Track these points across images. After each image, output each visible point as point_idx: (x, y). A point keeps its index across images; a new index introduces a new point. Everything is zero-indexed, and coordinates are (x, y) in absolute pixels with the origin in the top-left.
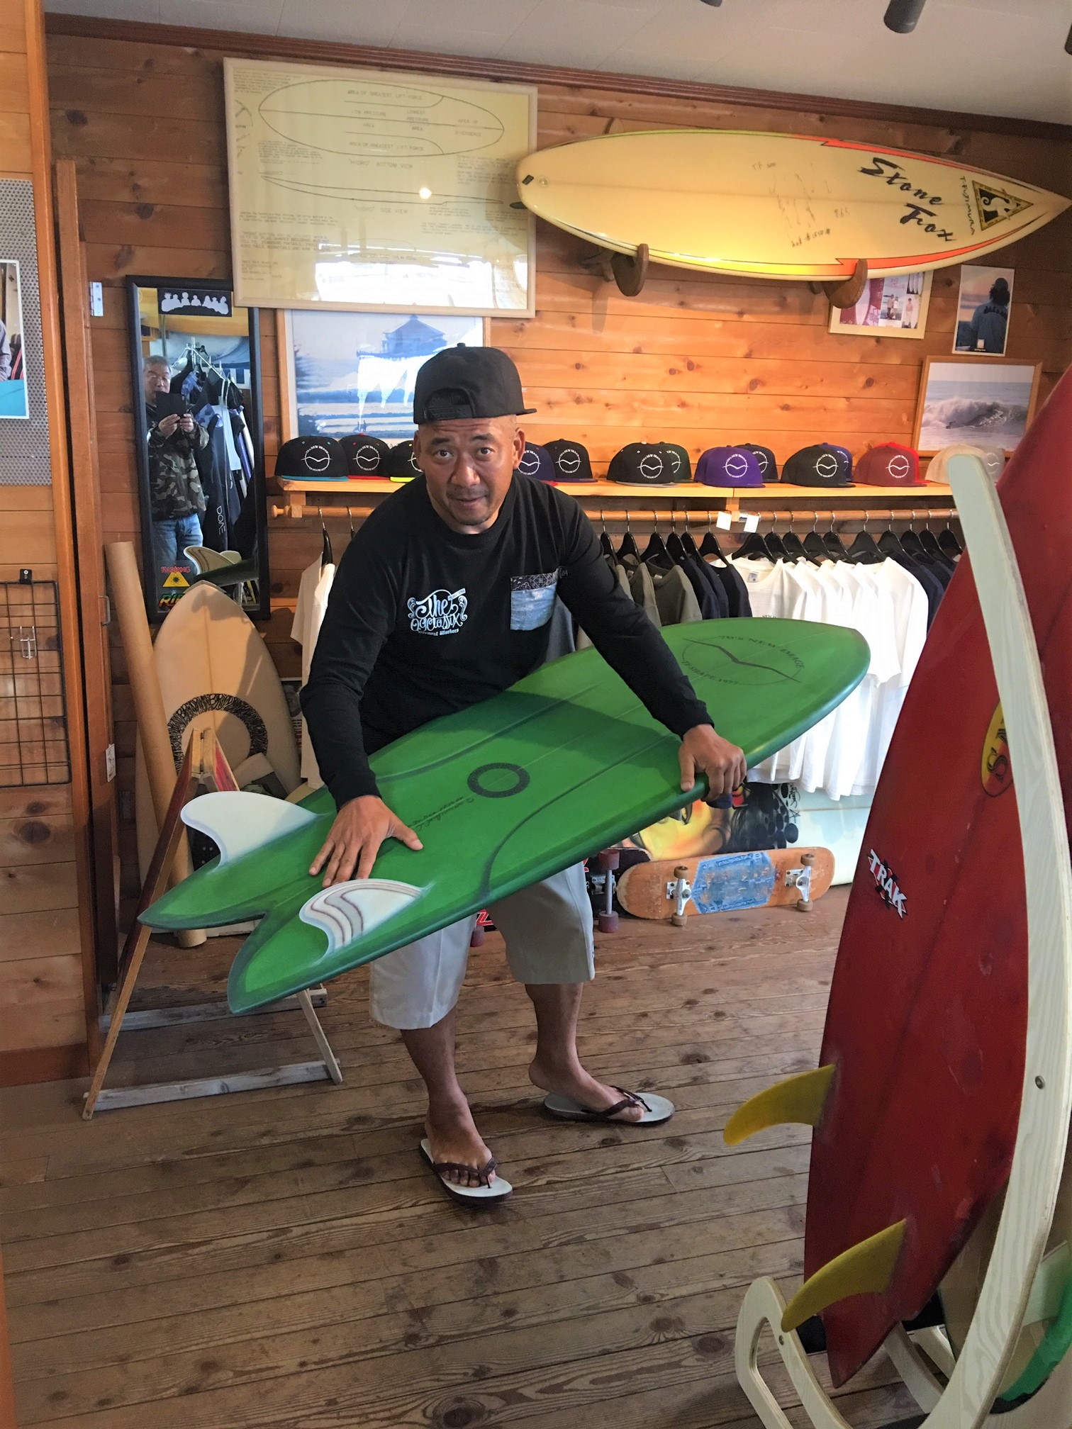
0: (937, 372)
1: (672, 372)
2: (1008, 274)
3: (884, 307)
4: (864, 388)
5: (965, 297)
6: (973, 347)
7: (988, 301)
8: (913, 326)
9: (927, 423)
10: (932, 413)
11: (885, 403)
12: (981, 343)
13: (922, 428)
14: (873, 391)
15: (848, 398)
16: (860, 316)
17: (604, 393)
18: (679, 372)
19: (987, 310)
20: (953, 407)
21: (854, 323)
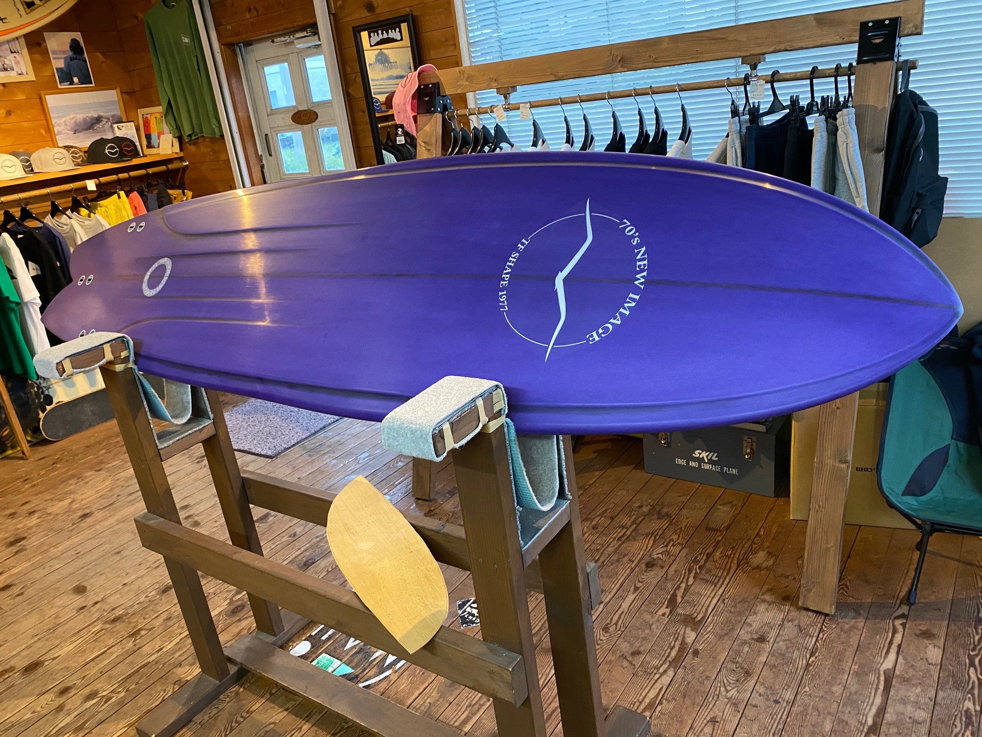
0: (52, 100)
4: (6, 117)
5: (54, 52)
6: (72, 83)
7: (70, 53)
8: (25, 73)
9: (60, 133)
10: (60, 126)
11: (25, 124)
12: (76, 80)
13: (57, 137)
14: (13, 118)
19: (72, 59)
20: (73, 121)
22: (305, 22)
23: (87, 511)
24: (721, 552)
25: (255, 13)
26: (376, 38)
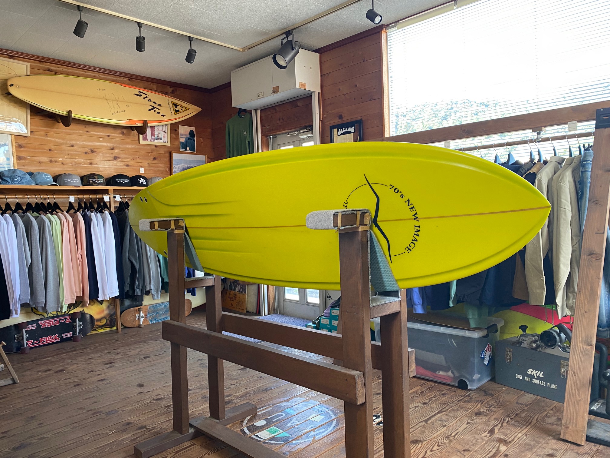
1: (86, 153)
2: (194, 129)
3: (156, 136)
4: (153, 160)
5: (182, 135)
6: (186, 150)
7: (189, 136)
8: (166, 142)
9: (175, 172)
10: (176, 169)
11: (161, 165)
12: (188, 148)
14: (156, 162)
15: (148, 163)
16: (149, 139)
17: (61, 159)
18: (88, 153)
19: (189, 139)
20: (182, 167)
21: (147, 141)
22: (307, 124)
23: (148, 356)
24: (526, 414)
25: (281, 120)
26: (341, 132)
